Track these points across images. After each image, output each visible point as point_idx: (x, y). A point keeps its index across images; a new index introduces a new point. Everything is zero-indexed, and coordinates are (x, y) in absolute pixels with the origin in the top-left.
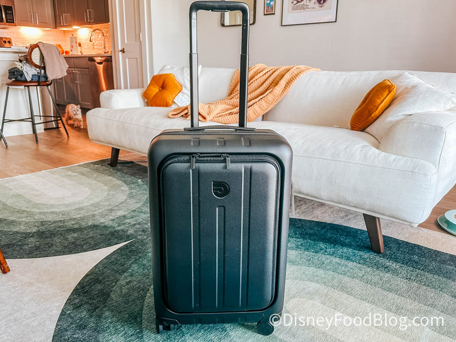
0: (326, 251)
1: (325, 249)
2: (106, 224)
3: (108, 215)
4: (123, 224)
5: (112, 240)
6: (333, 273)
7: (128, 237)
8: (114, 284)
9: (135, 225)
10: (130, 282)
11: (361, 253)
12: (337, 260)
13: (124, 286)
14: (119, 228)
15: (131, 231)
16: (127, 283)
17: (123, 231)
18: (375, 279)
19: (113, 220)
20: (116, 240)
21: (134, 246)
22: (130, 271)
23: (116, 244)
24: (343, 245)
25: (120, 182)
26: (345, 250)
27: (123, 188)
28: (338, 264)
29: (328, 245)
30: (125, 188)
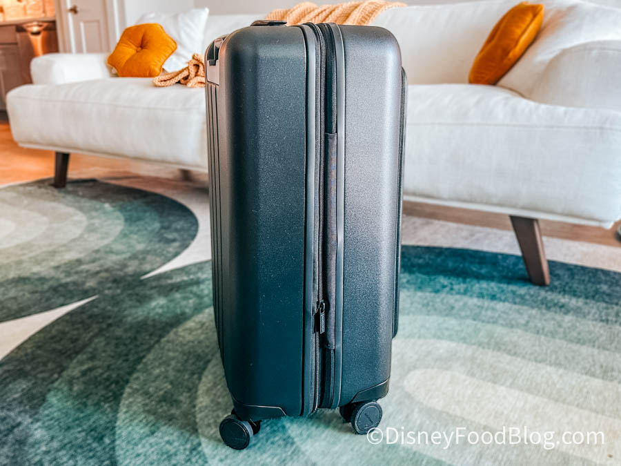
0: (452, 289)
1: (450, 286)
2: (43, 274)
3: (47, 260)
4: (77, 273)
5: (53, 300)
6: (475, 322)
7: (85, 294)
8: (56, 376)
9: (98, 273)
10: (90, 370)
11: (512, 287)
12: (475, 301)
13: (78, 378)
14: (68, 280)
15: (91, 283)
16: (84, 373)
17: (75, 283)
18: (550, 326)
19: (57, 268)
20: (61, 300)
21: (97, 307)
22: (90, 350)
23: (62, 305)
24: (479, 277)
25: (71, 210)
26: (484, 284)
27: (76, 218)
28: (479, 307)
29: (454, 280)
30: (80, 217)
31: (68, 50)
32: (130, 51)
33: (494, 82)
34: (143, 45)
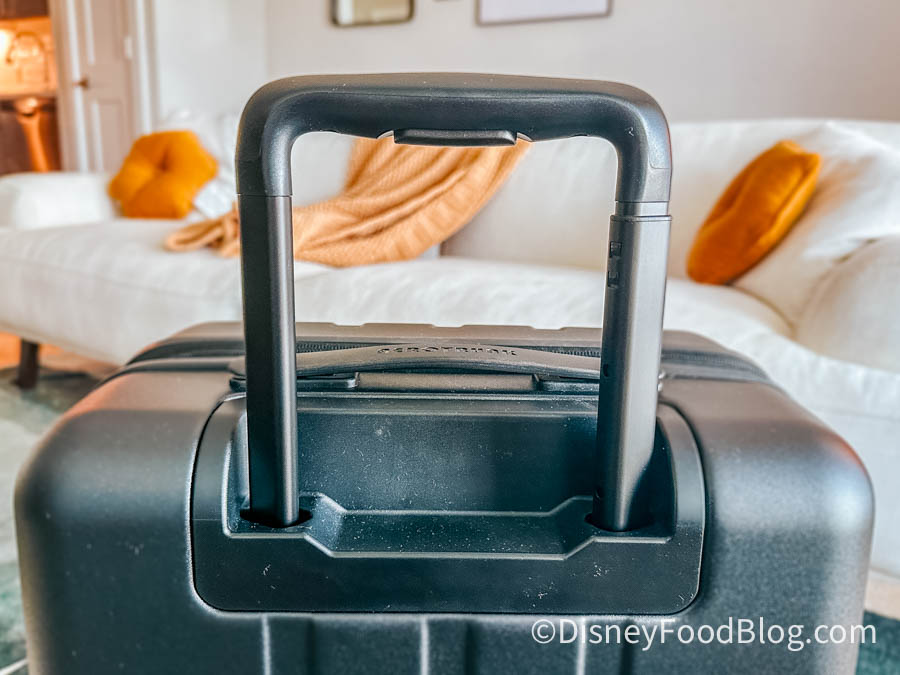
31: (74, 168)
32: (143, 173)
33: (729, 281)
34: (165, 165)
